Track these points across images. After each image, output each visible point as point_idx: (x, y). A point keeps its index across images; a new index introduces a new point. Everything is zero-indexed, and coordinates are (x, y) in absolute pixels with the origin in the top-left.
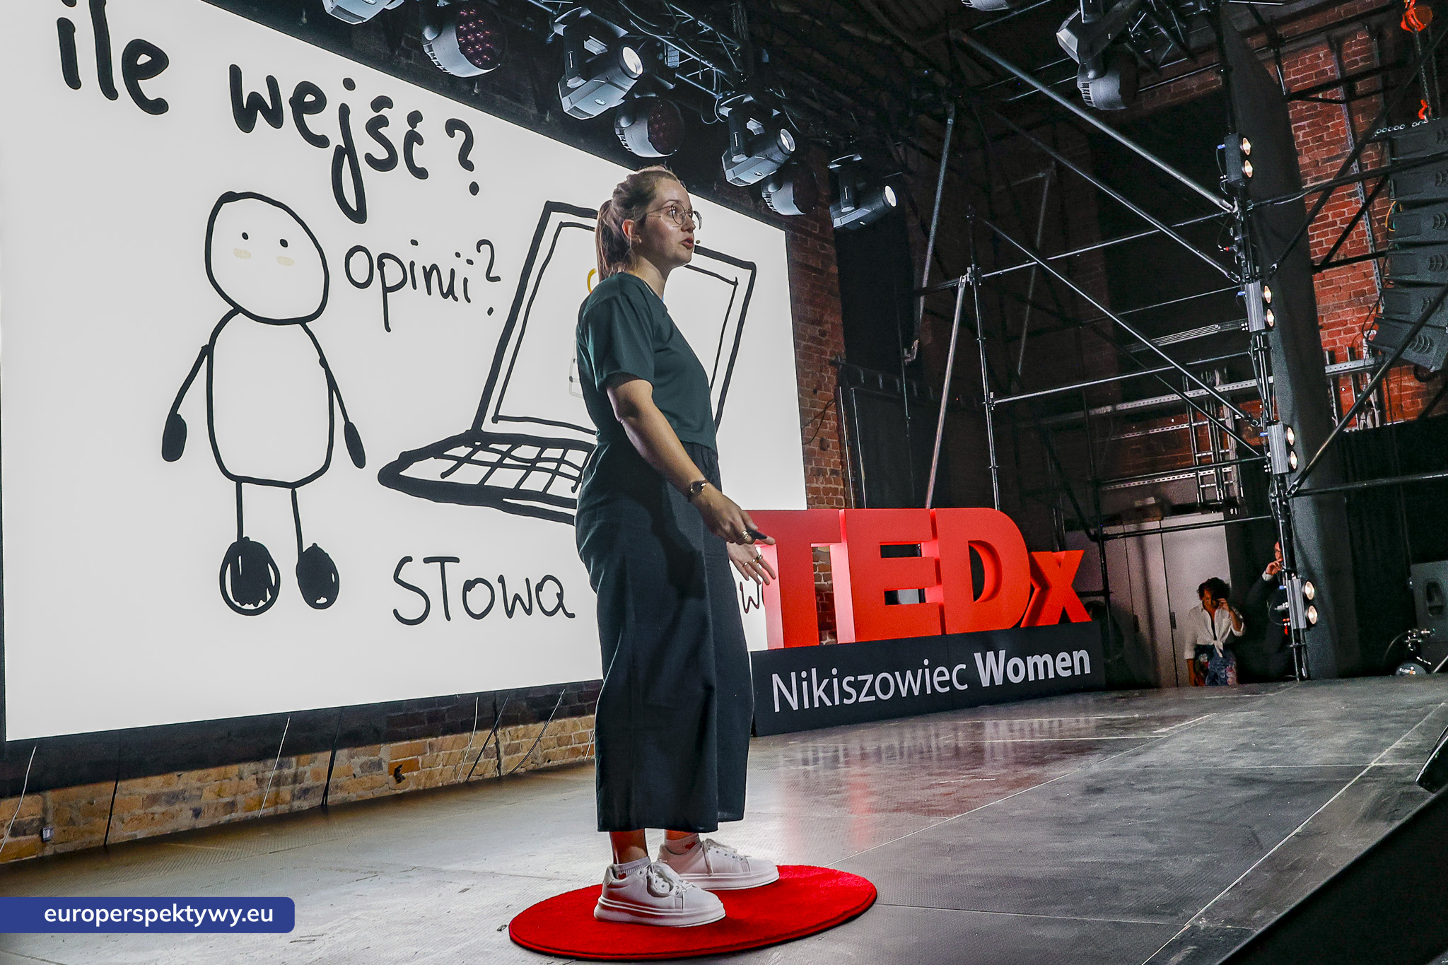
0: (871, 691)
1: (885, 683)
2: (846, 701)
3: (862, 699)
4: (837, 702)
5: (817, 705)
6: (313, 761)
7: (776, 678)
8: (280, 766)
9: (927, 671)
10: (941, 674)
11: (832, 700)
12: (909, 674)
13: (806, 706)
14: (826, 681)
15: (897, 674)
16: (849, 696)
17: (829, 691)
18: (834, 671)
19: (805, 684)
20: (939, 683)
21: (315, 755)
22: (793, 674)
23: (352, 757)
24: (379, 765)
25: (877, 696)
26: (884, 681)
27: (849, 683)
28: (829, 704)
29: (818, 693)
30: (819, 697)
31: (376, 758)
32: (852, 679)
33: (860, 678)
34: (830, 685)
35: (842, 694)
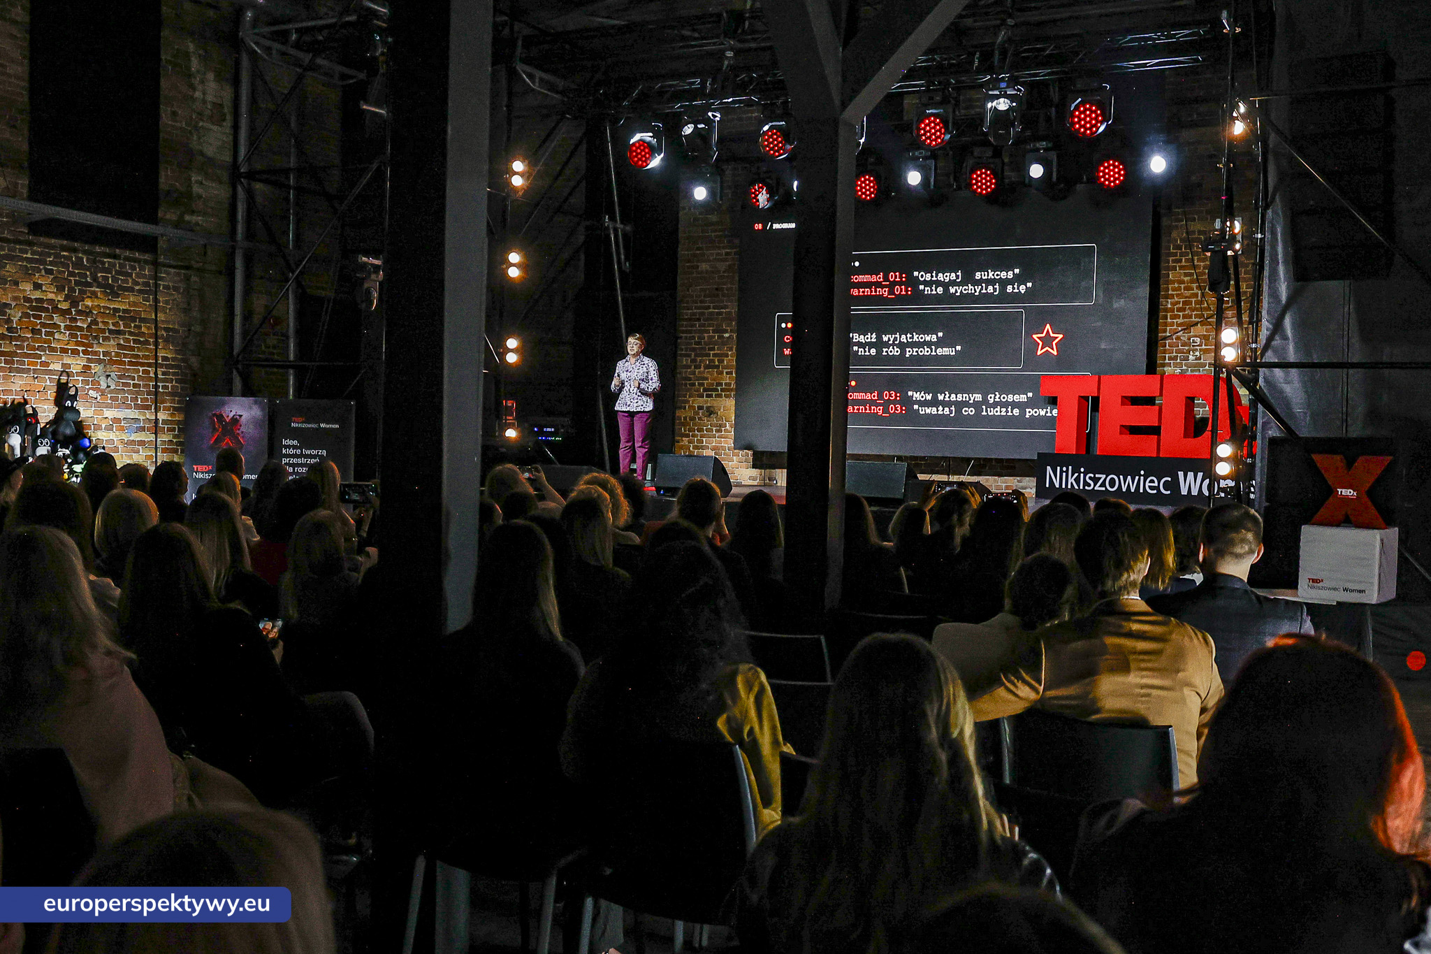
0: (1103, 485)
1: (1112, 481)
2: (1086, 488)
3: (1096, 488)
4: (1081, 488)
5: (1069, 487)
7: (1049, 468)
9: (1142, 478)
10: (1152, 481)
11: (1079, 486)
12: (1129, 478)
13: (1064, 487)
14: (1076, 475)
15: (1121, 477)
16: (1089, 485)
17: (1077, 480)
18: (1082, 470)
19: (1064, 474)
20: (1149, 487)
22: (1059, 468)
25: (1106, 488)
26: (1112, 479)
27: (1090, 478)
28: (1076, 487)
29: (1072, 480)
30: (1072, 483)
32: (1092, 475)
33: (1097, 476)
34: (1079, 476)
35: (1086, 484)
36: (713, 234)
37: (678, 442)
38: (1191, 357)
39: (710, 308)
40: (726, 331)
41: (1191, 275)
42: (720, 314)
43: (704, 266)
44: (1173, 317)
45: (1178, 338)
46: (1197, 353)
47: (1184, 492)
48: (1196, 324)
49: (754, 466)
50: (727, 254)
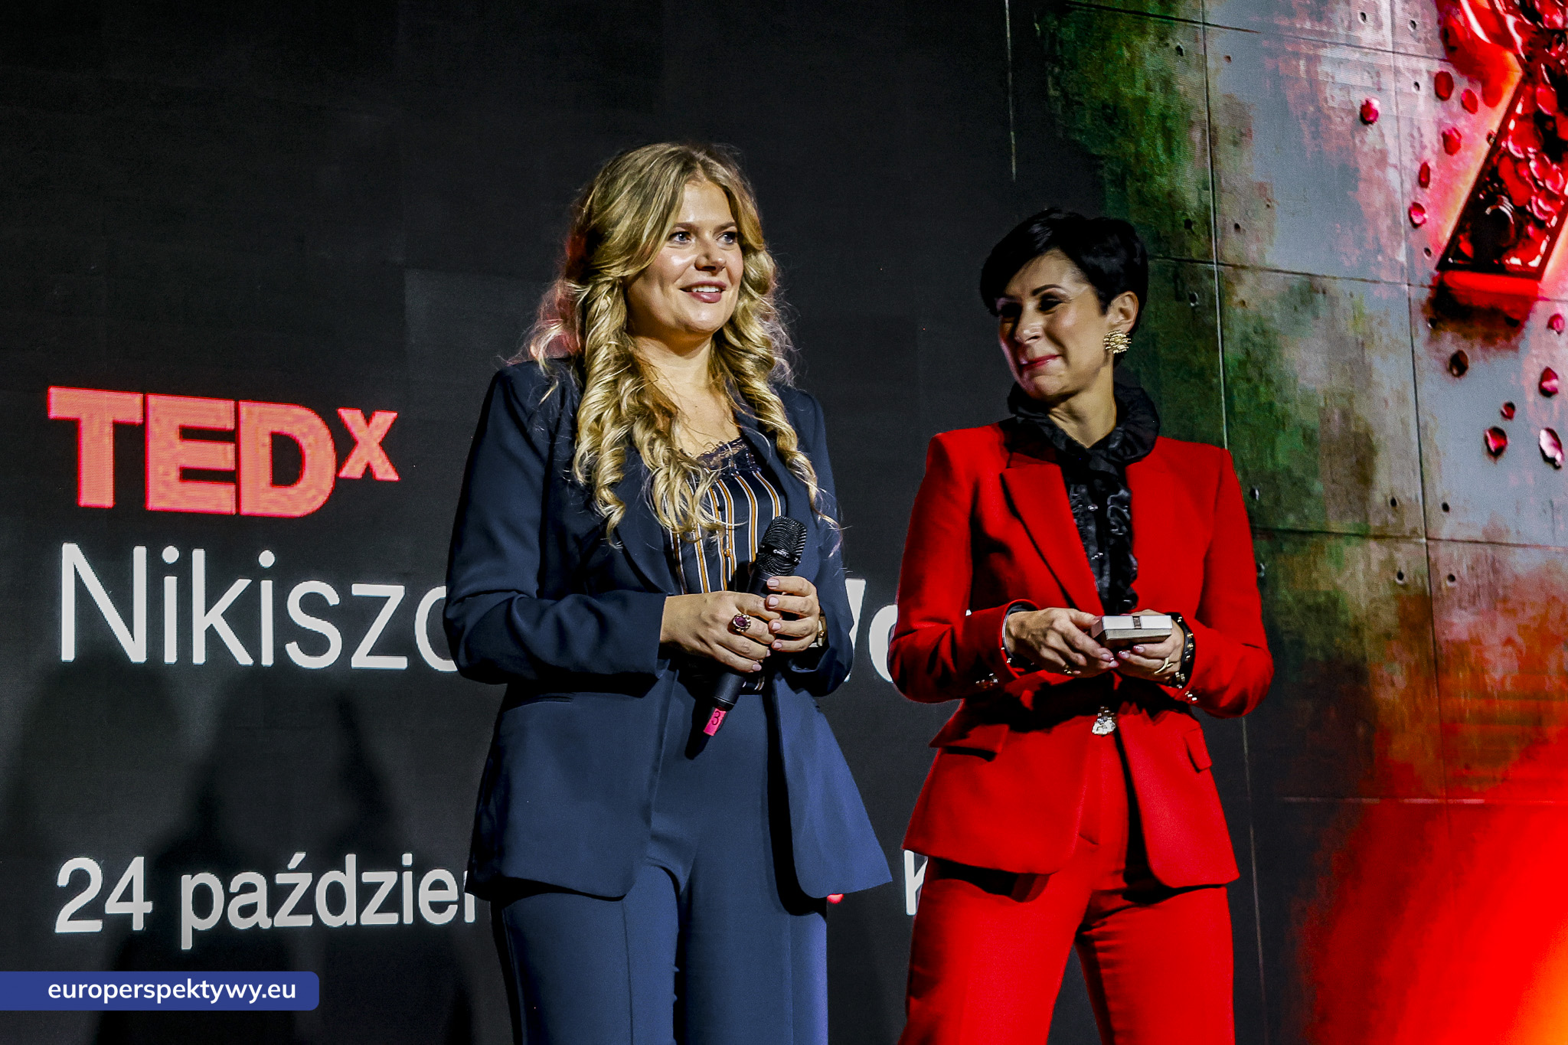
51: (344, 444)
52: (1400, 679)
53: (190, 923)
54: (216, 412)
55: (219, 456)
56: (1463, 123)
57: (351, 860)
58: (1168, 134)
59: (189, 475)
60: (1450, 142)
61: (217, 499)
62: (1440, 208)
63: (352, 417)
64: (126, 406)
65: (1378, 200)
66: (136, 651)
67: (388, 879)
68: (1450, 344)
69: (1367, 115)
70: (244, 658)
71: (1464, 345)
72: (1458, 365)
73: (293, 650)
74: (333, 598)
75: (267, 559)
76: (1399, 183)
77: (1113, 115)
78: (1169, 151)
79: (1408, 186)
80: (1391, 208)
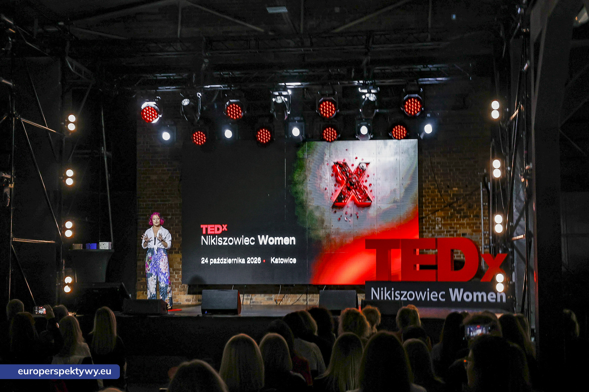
0: (406, 296)
1: (411, 295)
2: (396, 299)
3: (402, 298)
4: (393, 299)
5: (386, 298)
6: (256, 296)
7: (373, 289)
8: (248, 296)
9: (428, 293)
10: (434, 294)
11: (391, 298)
12: (421, 293)
13: (382, 298)
14: (389, 292)
15: (416, 292)
16: (397, 297)
17: (390, 295)
18: (393, 289)
19: (382, 292)
20: (434, 298)
21: (255, 295)
22: (378, 289)
23: (265, 296)
24: (272, 299)
25: (407, 299)
27: (398, 294)
29: (386, 295)
31: (271, 297)
32: (399, 292)
33: (402, 292)
34: (391, 293)
35: (395, 296)
36: (159, 159)
37: (139, 280)
38: (437, 228)
39: (158, 201)
40: (169, 215)
41: (434, 185)
42: (166, 205)
43: (154, 177)
44: (426, 207)
45: (429, 218)
46: (440, 226)
47: (453, 299)
48: (438, 210)
49: (189, 293)
50: (168, 170)
51: (223, 228)
52: (325, 241)
53: (211, 263)
54: (213, 226)
55: (213, 229)
56: (338, 188)
57: (223, 258)
58: (302, 193)
59: (211, 231)
60: (336, 191)
61: (213, 232)
62: (335, 197)
63: (223, 225)
64: (206, 226)
65: (326, 196)
66: (207, 244)
67: (225, 260)
68: (334, 210)
69: (326, 189)
70: (215, 244)
71: (336, 210)
72: (335, 212)
73: (218, 243)
74: (222, 239)
75: (217, 236)
76: (329, 195)
77: (296, 193)
78: (302, 195)
79: (330, 195)
80: (328, 197)
